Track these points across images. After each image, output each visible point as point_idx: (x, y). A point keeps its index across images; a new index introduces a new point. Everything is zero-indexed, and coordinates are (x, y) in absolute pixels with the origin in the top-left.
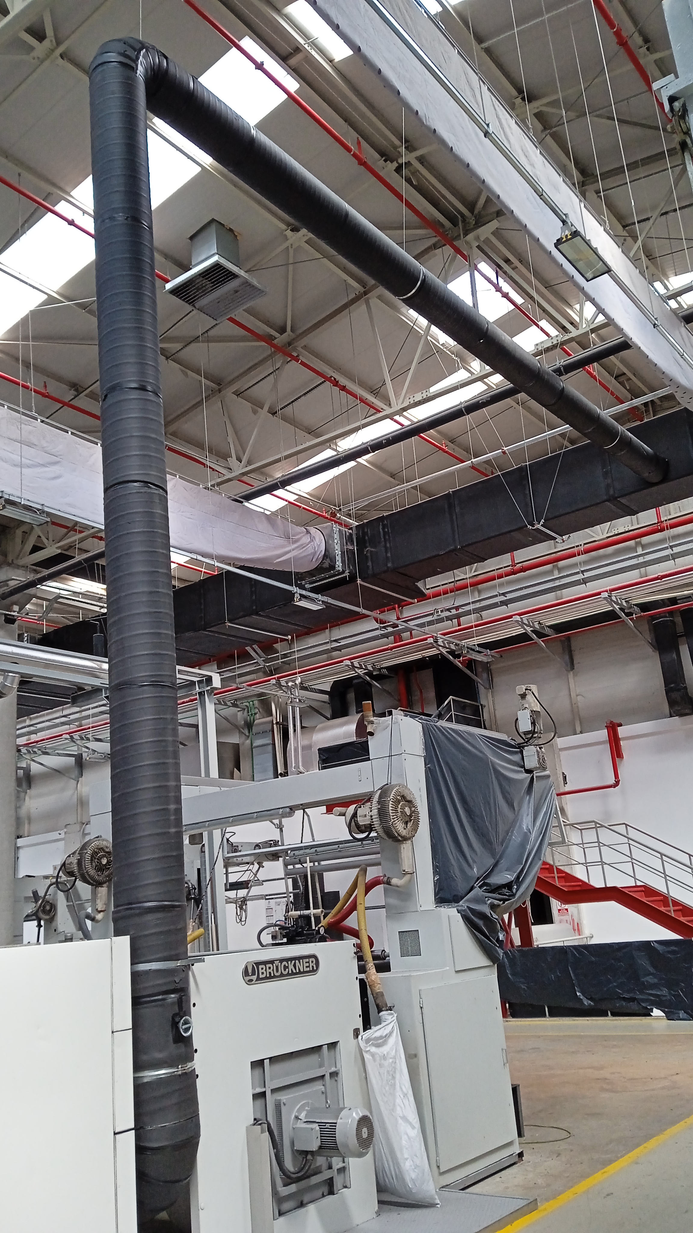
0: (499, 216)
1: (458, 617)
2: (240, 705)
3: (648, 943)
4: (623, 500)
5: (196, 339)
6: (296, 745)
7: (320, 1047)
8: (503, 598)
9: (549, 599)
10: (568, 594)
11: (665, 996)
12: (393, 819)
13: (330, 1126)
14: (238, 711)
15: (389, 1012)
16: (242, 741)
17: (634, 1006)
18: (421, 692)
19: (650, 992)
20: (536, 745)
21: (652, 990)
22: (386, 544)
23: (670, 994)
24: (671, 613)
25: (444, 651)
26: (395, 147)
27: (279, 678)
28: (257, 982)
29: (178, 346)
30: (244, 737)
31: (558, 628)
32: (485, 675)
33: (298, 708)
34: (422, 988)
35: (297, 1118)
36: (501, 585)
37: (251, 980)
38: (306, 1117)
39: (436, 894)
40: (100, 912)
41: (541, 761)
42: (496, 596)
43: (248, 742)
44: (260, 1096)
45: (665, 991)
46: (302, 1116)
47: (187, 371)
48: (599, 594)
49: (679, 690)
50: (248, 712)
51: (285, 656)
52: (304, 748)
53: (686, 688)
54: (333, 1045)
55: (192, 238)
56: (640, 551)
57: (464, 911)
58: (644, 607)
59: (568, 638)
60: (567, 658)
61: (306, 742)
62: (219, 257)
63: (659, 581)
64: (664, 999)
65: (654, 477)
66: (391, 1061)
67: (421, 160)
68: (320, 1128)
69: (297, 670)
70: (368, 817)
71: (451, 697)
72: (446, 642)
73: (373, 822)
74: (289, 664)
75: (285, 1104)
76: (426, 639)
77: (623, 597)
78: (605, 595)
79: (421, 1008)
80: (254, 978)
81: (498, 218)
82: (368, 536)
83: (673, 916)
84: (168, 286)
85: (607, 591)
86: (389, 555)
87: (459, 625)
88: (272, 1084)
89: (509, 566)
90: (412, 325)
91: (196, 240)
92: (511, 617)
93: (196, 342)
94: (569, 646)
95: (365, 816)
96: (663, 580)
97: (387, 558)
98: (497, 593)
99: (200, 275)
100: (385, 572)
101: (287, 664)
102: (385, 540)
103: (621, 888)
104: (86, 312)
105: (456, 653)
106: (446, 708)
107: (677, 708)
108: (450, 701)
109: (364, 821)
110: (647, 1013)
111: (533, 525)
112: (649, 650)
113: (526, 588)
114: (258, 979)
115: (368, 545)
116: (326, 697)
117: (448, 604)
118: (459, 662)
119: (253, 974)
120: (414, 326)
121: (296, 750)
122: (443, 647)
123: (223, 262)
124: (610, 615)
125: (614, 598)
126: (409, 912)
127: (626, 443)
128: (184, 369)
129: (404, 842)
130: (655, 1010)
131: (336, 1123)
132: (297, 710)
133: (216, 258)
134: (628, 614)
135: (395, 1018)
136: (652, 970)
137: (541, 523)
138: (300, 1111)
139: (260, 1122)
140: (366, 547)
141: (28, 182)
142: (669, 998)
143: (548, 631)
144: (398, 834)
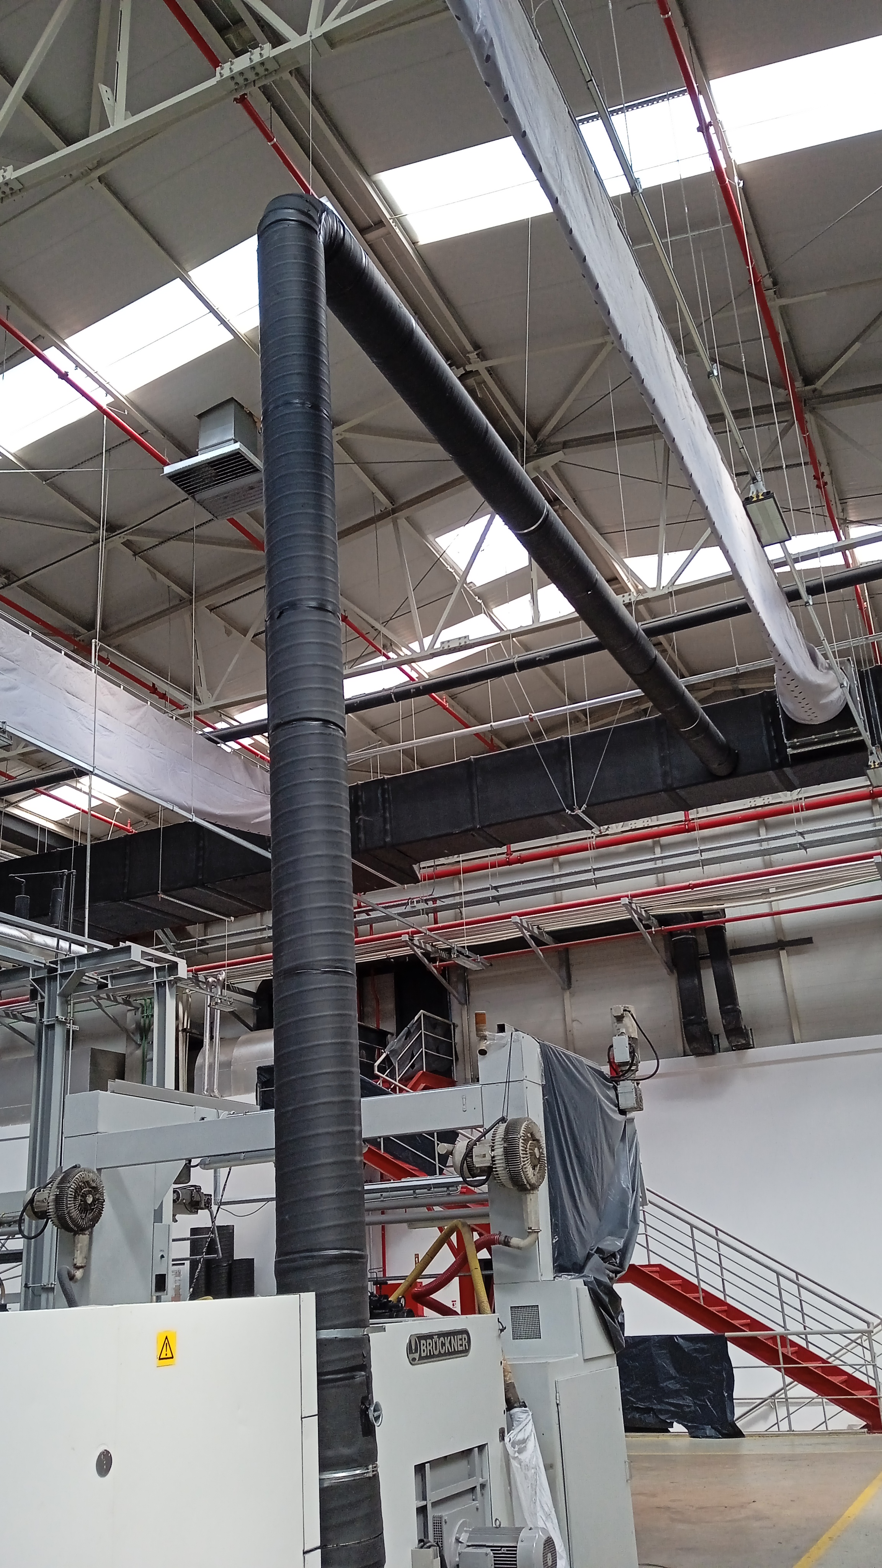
0: (566, 448)
1: (435, 911)
2: (134, 1003)
3: (671, 1337)
4: (682, 792)
5: (178, 536)
6: (211, 1060)
7: (471, 1450)
8: (494, 893)
9: (546, 900)
10: (569, 896)
11: (689, 1407)
12: (524, 1161)
13: (507, 1550)
14: (129, 1011)
15: (523, 1408)
16: (129, 1050)
17: (650, 1419)
18: (378, 1001)
19: (671, 1401)
20: (635, 1080)
21: (673, 1398)
22: (385, 813)
23: (695, 1403)
24: (694, 930)
25: (419, 952)
26: (465, 352)
27: (197, 970)
28: (419, 1362)
29: (152, 541)
30: (133, 1046)
31: (559, 936)
32: (460, 987)
33: (219, 1011)
34: (560, 1378)
35: (458, 1541)
36: (494, 875)
37: (414, 1359)
38: (469, 1540)
39: (555, 1260)
40: (78, 1268)
41: (639, 1100)
42: (488, 889)
43: (139, 1052)
44: (422, 1511)
45: (688, 1401)
46: (464, 1537)
47: (155, 571)
48: (619, 898)
49: (699, 1024)
50: (143, 1013)
51: (203, 942)
52: (221, 1065)
53: (706, 1022)
54: (481, 1448)
55: (200, 416)
56: (658, 853)
57: (591, 1282)
58: (663, 920)
59: (567, 949)
60: (564, 973)
61: (223, 1058)
62: (240, 445)
63: (690, 890)
64: (687, 1410)
65: (722, 770)
66: (533, 1471)
67: (490, 371)
68: (494, 1554)
69: (226, 962)
70: (488, 1158)
71: (422, 1011)
72: (422, 941)
73: (495, 1164)
74: (207, 954)
75: (446, 1523)
76: (400, 935)
77: (643, 905)
78: (625, 901)
79: (558, 1405)
80: (417, 1356)
81: (565, 450)
82: (362, 802)
83: (702, 1304)
84: (168, 470)
85: (627, 896)
86: (388, 827)
87: (436, 922)
88: (433, 1496)
89: (503, 853)
90: (439, 557)
91: (204, 419)
92: (509, 917)
93: (177, 540)
94: (568, 960)
95: (484, 1156)
96: (695, 889)
97: (385, 830)
98: (488, 886)
99: (209, 463)
100: (381, 847)
101: (205, 953)
102: (384, 809)
103: (639, 1266)
104: (47, 484)
105: (431, 956)
106: (415, 1025)
107: (695, 1045)
108: (420, 1017)
109: (482, 1162)
110: (664, 1429)
111: (573, 810)
112: (664, 971)
113: (524, 882)
114: (421, 1358)
115: (361, 812)
116: (250, 1000)
117: (425, 893)
118: (435, 967)
119: (416, 1351)
120: (441, 559)
121: (211, 1066)
122: (418, 947)
123: (245, 451)
124: (626, 926)
125: (634, 906)
126: (527, 1282)
127: (703, 727)
128: (151, 568)
129: (531, 1192)
130: (675, 1424)
131: (516, 1547)
132: (218, 1014)
133: (237, 446)
134: (647, 927)
135: (530, 1417)
136: (672, 1371)
137: (583, 808)
138: (460, 1532)
139: (428, 1545)
140: (359, 815)
141: (18, 319)
142: (693, 1408)
143: (546, 938)
144: (528, 1182)
